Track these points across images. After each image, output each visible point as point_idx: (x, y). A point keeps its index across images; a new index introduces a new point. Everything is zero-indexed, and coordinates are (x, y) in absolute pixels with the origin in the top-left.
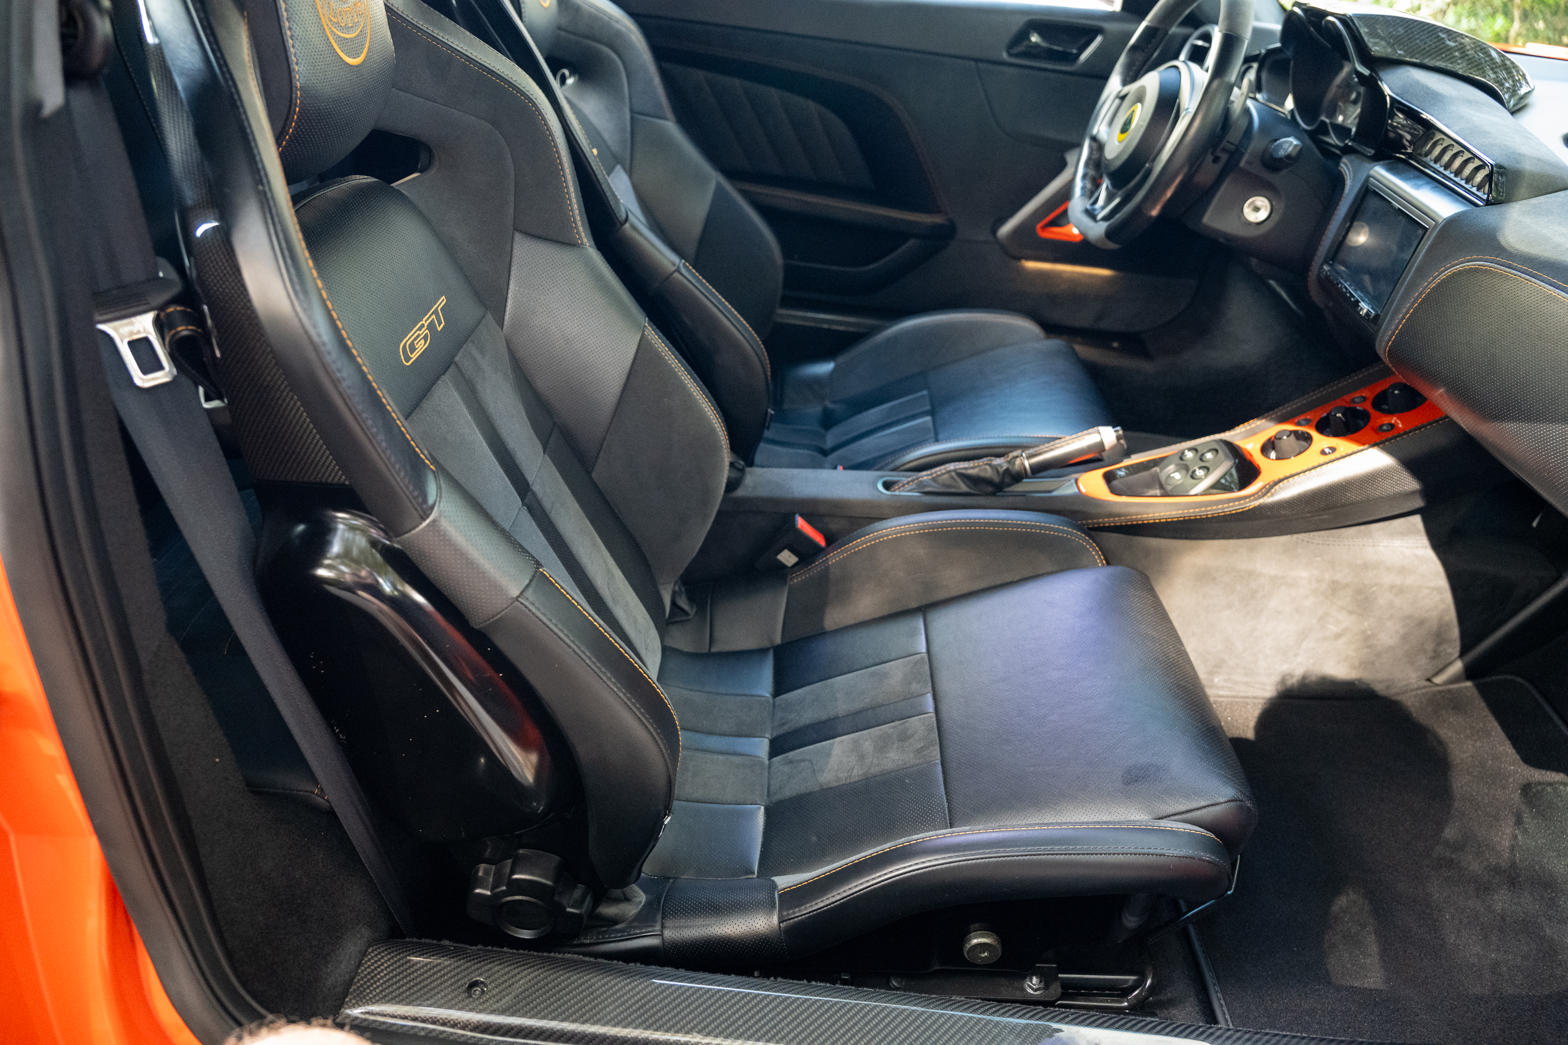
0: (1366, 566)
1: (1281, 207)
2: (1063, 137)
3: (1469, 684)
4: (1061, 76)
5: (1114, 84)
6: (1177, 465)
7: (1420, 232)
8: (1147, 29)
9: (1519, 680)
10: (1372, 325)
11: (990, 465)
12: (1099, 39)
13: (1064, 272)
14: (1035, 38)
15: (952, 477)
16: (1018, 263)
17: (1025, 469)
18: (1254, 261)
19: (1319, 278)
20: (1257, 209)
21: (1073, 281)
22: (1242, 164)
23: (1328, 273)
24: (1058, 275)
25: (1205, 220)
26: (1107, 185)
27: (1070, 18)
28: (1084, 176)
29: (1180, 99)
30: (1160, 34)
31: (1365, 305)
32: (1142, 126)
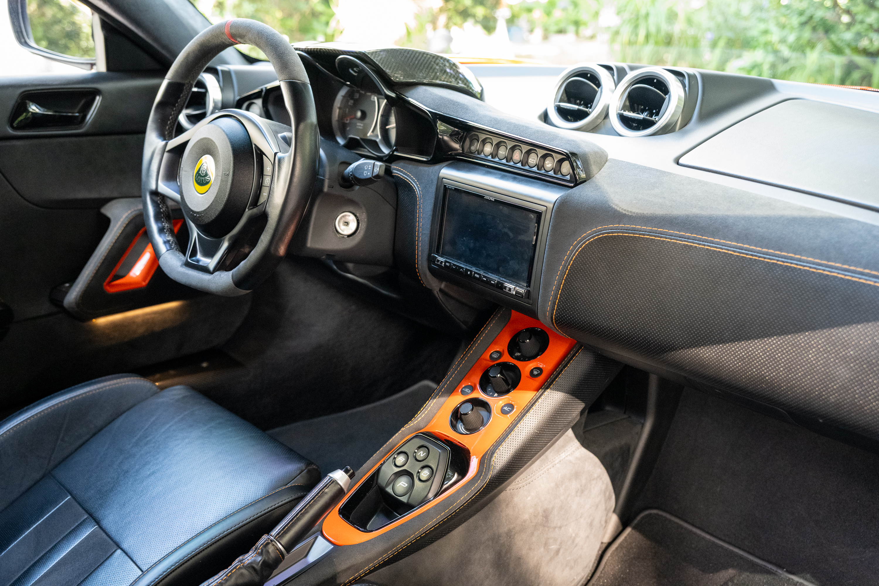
1: (363, 217)
2: (94, 195)
4: (74, 139)
5: (154, 140)
7: (534, 217)
8: (170, 86)
10: (527, 300)
12: (98, 100)
13: (137, 317)
14: (34, 108)
16: (89, 323)
17: (280, 552)
20: (346, 223)
21: (147, 321)
22: (326, 189)
23: (448, 264)
24: (132, 322)
25: (309, 244)
26: (198, 234)
27: (64, 85)
28: (161, 231)
29: (255, 145)
30: (186, 88)
31: (512, 287)
32: (228, 175)
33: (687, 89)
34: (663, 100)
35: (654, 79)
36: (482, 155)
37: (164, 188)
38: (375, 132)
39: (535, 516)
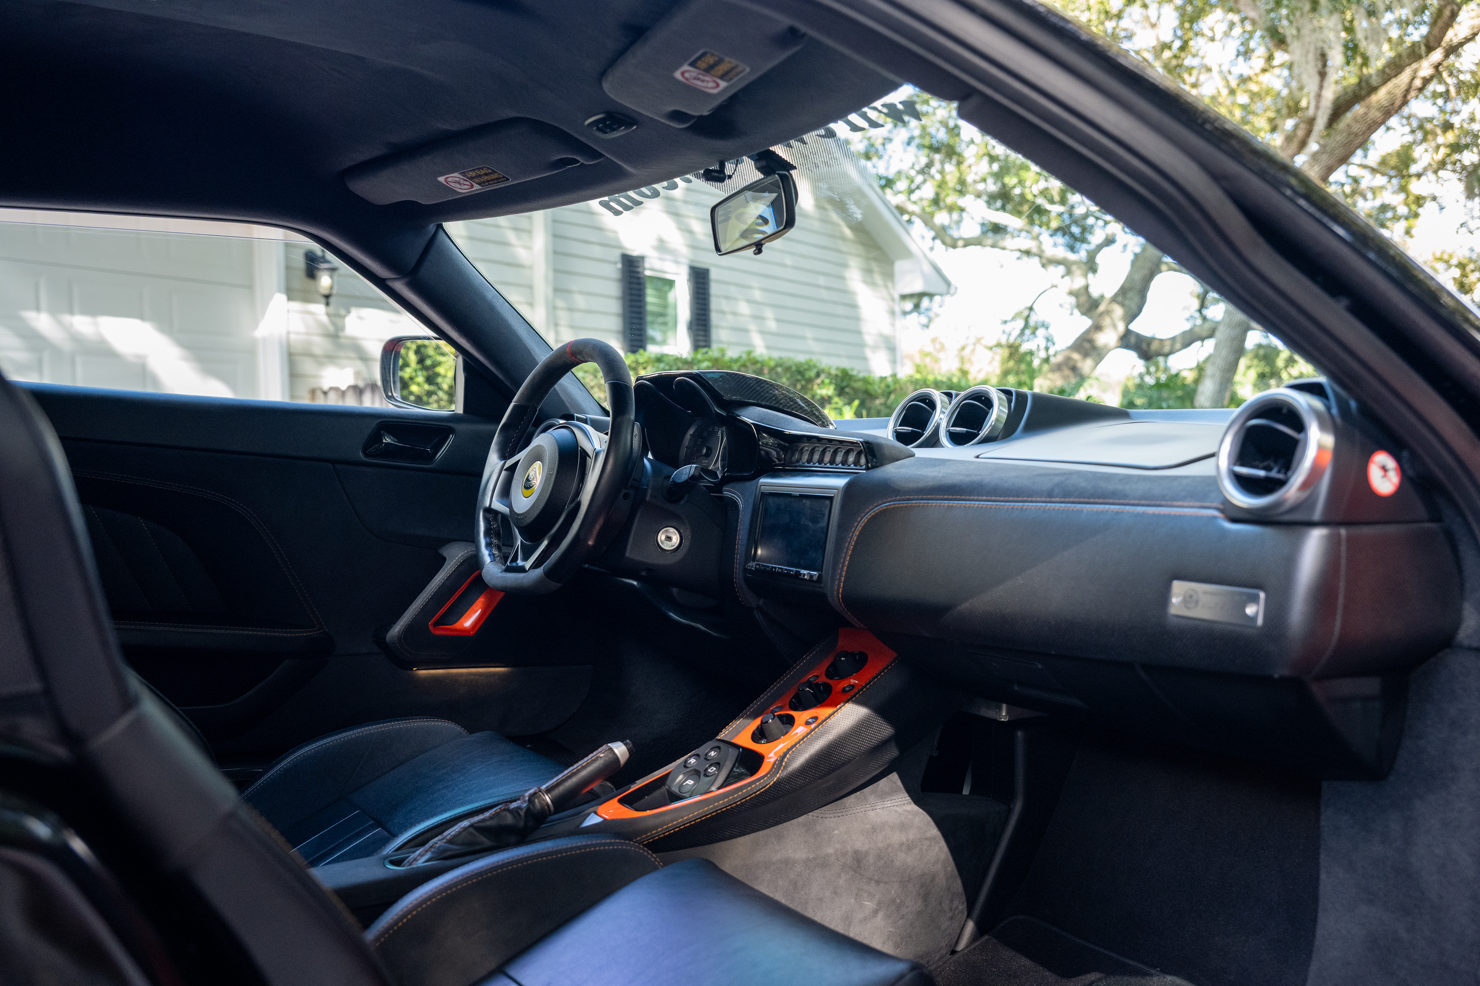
0: (874, 829)
1: (688, 533)
2: (433, 533)
3: (986, 937)
4: (422, 473)
5: (494, 463)
6: (684, 774)
7: (828, 502)
8: (516, 408)
9: (1021, 917)
10: (819, 584)
11: (508, 810)
12: (451, 438)
14: (387, 440)
15: (471, 833)
16: (410, 673)
17: (548, 805)
18: (675, 590)
19: (746, 580)
20: (669, 539)
22: (648, 499)
23: (757, 567)
24: (454, 679)
25: (627, 555)
26: (521, 541)
27: (420, 420)
28: (489, 545)
29: (581, 447)
30: (530, 411)
31: (805, 572)
32: (552, 475)
33: (1013, 405)
34: (988, 413)
35: (983, 396)
36: (801, 463)
37: (498, 506)
38: (717, 466)
39: (842, 854)
